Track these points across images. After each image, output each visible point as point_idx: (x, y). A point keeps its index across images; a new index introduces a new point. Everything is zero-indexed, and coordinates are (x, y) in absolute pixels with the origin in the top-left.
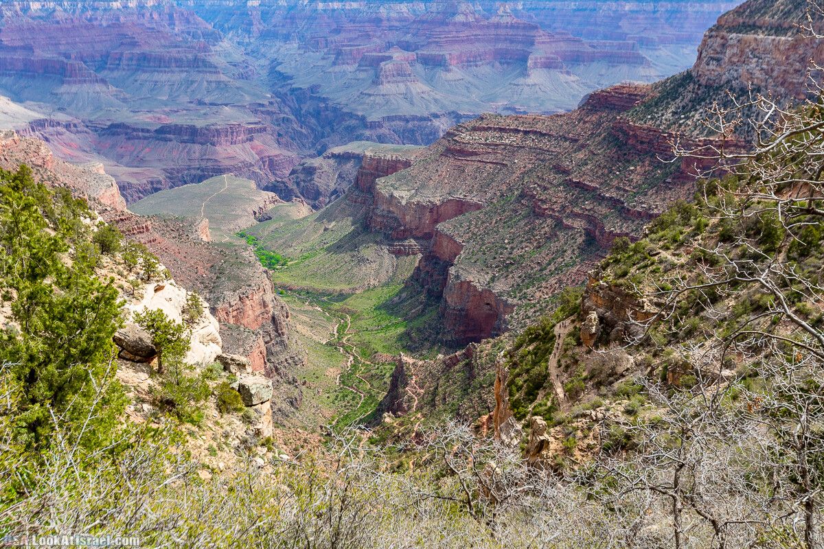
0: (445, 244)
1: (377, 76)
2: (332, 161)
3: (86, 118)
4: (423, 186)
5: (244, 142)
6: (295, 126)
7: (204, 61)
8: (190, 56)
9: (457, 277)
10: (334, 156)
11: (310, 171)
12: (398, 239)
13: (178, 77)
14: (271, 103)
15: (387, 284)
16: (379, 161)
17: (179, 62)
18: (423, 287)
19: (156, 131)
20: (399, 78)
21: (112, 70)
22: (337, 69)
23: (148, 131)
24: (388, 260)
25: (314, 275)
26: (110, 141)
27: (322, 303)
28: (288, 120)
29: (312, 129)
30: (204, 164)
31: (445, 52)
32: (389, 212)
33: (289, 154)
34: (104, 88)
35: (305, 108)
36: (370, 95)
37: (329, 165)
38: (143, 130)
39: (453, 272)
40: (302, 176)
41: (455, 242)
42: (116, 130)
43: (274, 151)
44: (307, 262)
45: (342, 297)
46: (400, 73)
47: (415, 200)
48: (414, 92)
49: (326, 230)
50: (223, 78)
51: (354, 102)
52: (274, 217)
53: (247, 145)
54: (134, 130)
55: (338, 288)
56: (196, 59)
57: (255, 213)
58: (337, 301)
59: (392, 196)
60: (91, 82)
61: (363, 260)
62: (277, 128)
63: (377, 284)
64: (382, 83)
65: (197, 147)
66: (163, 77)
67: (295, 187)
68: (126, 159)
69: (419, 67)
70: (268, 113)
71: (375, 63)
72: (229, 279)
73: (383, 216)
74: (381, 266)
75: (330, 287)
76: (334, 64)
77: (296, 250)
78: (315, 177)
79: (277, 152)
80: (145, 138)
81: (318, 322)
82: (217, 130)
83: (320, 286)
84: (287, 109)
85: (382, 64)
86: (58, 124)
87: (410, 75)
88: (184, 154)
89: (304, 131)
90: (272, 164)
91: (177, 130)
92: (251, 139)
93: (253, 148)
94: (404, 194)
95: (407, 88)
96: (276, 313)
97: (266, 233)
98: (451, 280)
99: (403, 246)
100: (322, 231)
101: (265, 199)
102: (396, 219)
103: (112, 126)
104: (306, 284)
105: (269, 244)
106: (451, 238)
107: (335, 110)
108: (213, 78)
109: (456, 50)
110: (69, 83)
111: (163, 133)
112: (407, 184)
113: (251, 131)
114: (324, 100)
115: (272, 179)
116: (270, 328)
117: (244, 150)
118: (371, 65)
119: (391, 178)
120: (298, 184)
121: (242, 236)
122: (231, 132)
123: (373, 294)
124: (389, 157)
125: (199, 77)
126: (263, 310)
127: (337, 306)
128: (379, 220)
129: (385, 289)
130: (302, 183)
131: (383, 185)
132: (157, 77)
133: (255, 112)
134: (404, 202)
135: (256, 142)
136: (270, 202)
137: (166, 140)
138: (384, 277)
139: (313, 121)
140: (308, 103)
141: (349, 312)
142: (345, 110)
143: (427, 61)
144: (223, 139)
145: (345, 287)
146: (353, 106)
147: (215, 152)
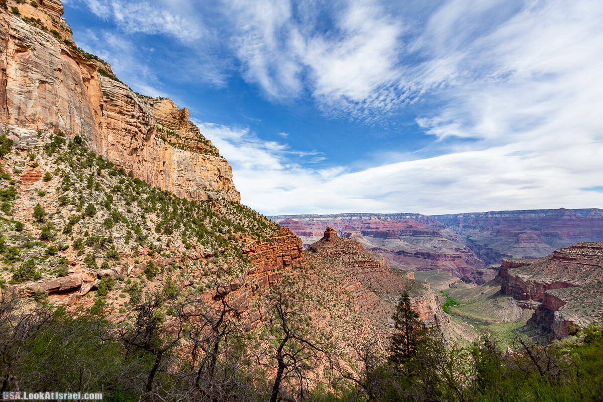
0: (553, 301)
1: (518, 240)
2: (492, 270)
3: (391, 249)
4: (538, 274)
5: (450, 261)
6: (476, 258)
7: (437, 233)
8: (431, 231)
9: (561, 318)
10: (493, 268)
11: (481, 273)
12: (523, 300)
13: (427, 238)
14: (465, 249)
15: (516, 322)
16: (511, 263)
17: (427, 233)
18: (538, 325)
19: (415, 254)
20: (531, 241)
21: (403, 236)
22: (498, 238)
23: (412, 254)
24: (517, 310)
25: (472, 311)
26: (398, 256)
27: (475, 324)
28: (472, 255)
29: (485, 261)
30: (432, 267)
31: (559, 231)
32: (516, 285)
33: (472, 267)
34: (400, 241)
35: (481, 252)
36: (515, 248)
37: (491, 272)
38: (410, 253)
39: (558, 314)
40: (477, 275)
41: (560, 300)
42: (400, 253)
43: (465, 265)
44: (470, 305)
45: (487, 323)
46: (530, 239)
47: (533, 280)
48: (540, 247)
49: (482, 293)
50: (444, 239)
51: (506, 250)
52: (458, 287)
53: (452, 262)
54: (407, 253)
55: (485, 319)
56: (434, 232)
57: (450, 285)
58: (484, 325)
59: (517, 277)
60: (395, 238)
61: (500, 307)
62: (467, 258)
63: (509, 321)
64: (521, 243)
65: (430, 261)
66: (421, 238)
67: (473, 279)
68: (403, 263)
69: (543, 238)
70: (463, 252)
71: (517, 235)
72: (412, 292)
73: (512, 287)
74: (512, 312)
75: (481, 318)
76: (496, 236)
77: (466, 300)
78: (483, 276)
79: (466, 266)
80: (410, 256)
81: (468, 331)
82: (439, 255)
83: (474, 316)
84: (473, 252)
85: (520, 235)
86: (381, 249)
87: (537, 240)
88: (425, 263)
89: (480, 260)
90: (463, 270)
91: (423, 254)
92: (454, 260)
93: (454, 263)
94: (525, 276)
95: (536, 245)
96: (437, 314)
97: (453, 292)
98: (557, 319)
99: (527, 304)
100: (480, 294)
101: (455, 280)
102: (520, 289)
103: (400, 251)
104: (467, 314)
105: (453, 296)
106: (557, 298)
107: (496, 253)
108: (441, 239)
109: (565, 230)
110: (388, 238)
111: (417, 254)
112: (527, 272)
113: (453, 257)
114: (491, 249)
115: (463, 275)
116: (433, 321)
117: (450, 264)
118: (515, 236)
119: (518, 269)
120: (474, 278)
121: (441, 292)
122: (445, 256)
123: (506, 325)
124: (517, 262)
125: (434, 238)
126: (429, 311)
127: (483, 327)
128: (510, 288)
129: (514, 324)
130: (477, 278)
131: (512, 272)
132: (418, 238)
133: (457, 251)
134: (525, 280)
135: (456, 261)
136: (458, 282)
137: (418, 257)
138: (514, 318)
139: (485, 257)
140: (483, 250)
141: (490, 331)
142: (501, 253)
143: (547, 235)
144: (441, 259)
145: (490, 320)
146: (506, 251)
147: (437, 263)
